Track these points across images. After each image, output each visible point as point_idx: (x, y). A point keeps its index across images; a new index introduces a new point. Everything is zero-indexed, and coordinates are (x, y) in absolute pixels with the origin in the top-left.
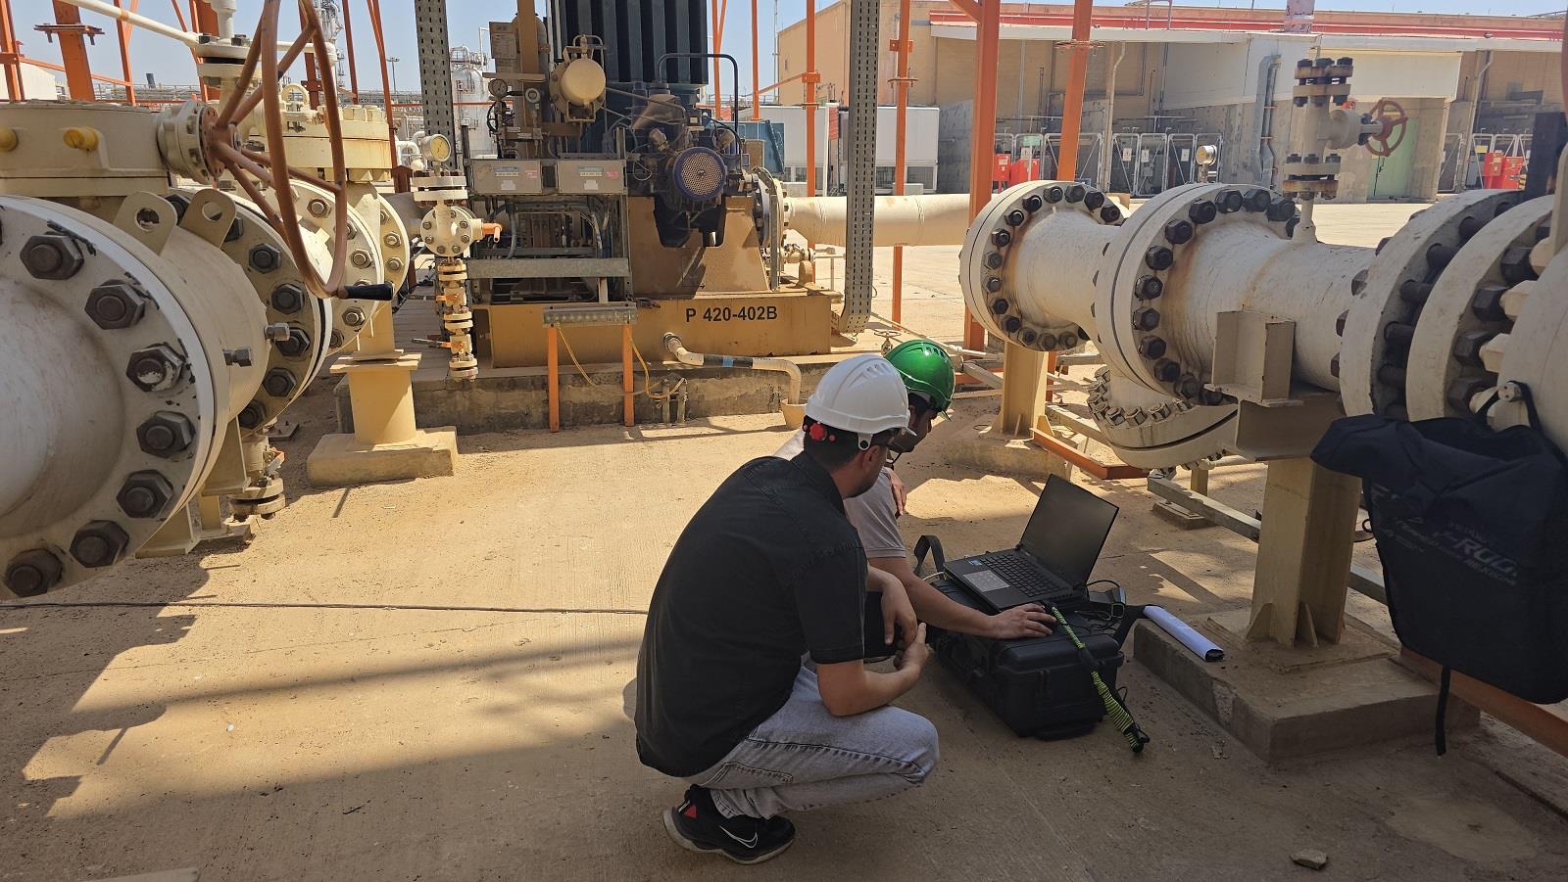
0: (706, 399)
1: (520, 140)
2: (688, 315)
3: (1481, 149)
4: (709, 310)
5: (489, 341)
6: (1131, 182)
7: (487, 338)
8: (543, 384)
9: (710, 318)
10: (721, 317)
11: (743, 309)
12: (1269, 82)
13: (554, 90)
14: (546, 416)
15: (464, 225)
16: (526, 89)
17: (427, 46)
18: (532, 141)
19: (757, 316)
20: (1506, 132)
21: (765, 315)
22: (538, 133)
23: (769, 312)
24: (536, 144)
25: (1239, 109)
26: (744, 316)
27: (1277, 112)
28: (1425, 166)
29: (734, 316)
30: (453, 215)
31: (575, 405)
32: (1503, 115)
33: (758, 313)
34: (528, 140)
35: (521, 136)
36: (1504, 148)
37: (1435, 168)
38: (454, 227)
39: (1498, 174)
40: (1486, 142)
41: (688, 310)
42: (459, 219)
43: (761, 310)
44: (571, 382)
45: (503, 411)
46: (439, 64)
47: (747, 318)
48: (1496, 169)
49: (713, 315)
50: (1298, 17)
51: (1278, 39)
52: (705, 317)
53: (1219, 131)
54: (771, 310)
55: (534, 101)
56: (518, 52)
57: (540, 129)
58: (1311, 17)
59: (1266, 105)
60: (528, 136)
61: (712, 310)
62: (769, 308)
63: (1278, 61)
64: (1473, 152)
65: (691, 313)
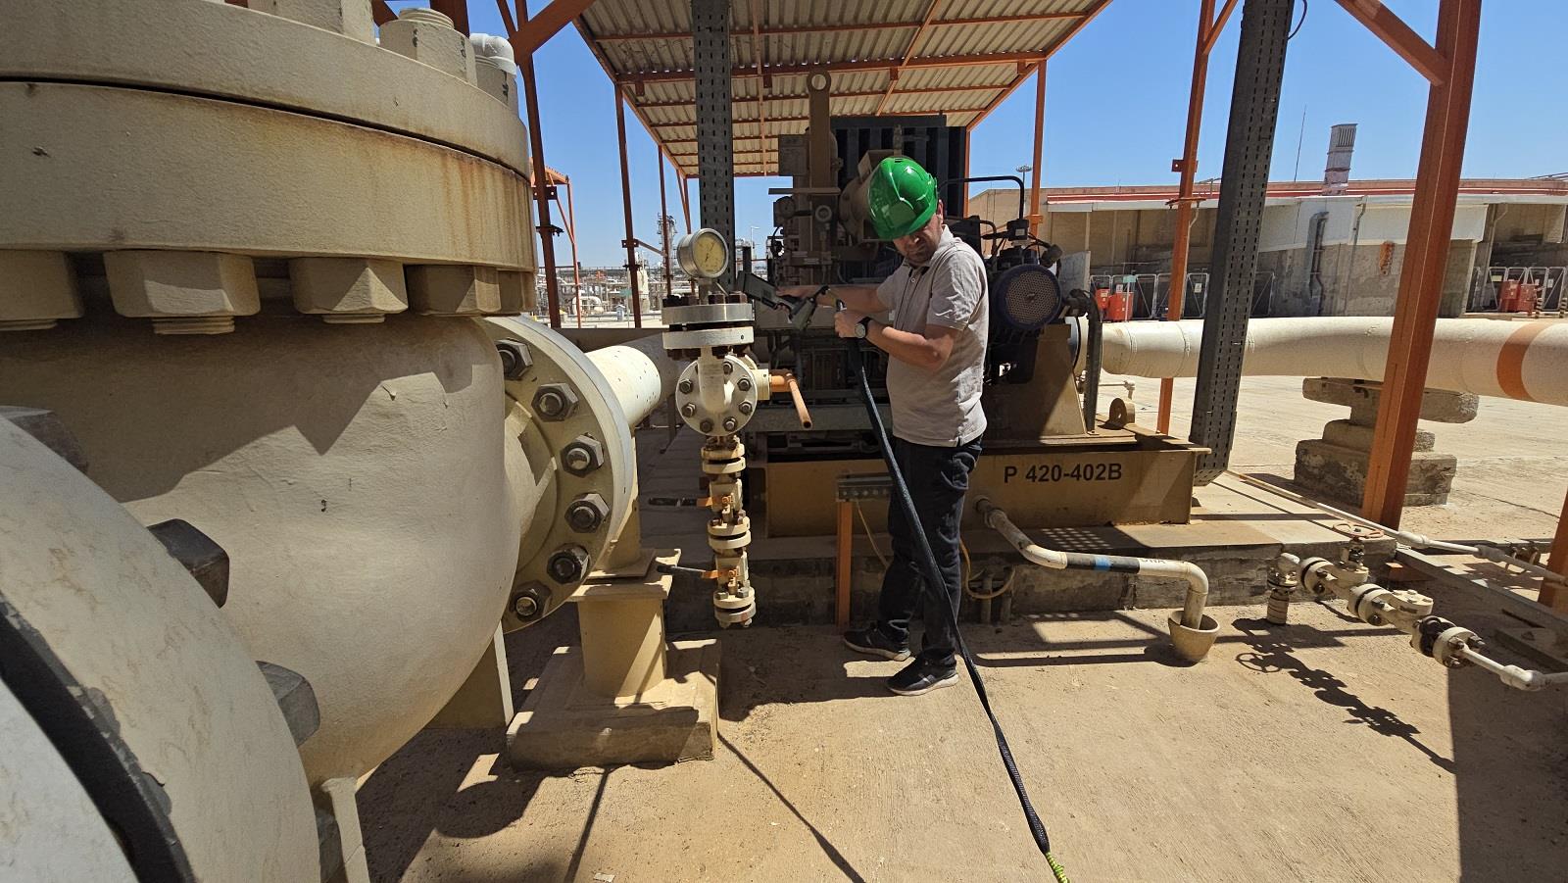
0: (1036, 590)
1: (805, 267)
2: (1007, 475)
3: (1498, 279)
4: (1034, 467)
5: (764, 503)
6: (1201, 307)
7: (762, 498)
8: (830, 568)
9: (1034, 478)
10: (1049, 476)
11: (1079, 466)
12: (1318, 232)
13: (845, 209)
14: (832, 608)
15: (744, 386)
16: (815, 208)
17: (709, 153)
18: (820, 267)
19: (1095, 475)
20: (1517, 266)
21: (1106, 475)
22: (828, 257)
23: (1111, 471)
24: (824, 269)
25: (1289, 254)
26: (1078, 476)
27: (1325, 253)
28: (1454, 291)
29: (1066, 475)
30: (728, 370)
31: (868, 595)
32: (1509, 254)
33: (1097, 472)
34: (814, 266)
35: (808, 261)
36: (1516, 278)
37: (1463, 293)
38: (729, 389)
39: (1514, 298)
40: (1502, 274)
41: (1007, 468)
42: (735, 377)
43: (1101, 468)
44: (865, 566)
45: (779, 601)
46: (721, 174)
47: (1082, 478)
48: (1512, 294)
49: (1039, 474)
50: (1336, 186)
51: (1326, 200)
52: (1027, 477)
53: (1272, 270)
54: (1115, 468)
55: (824, 220)
56: (808, 169)
57: (829, 252)
58: (1346, 185)
59: (1316, 249)
60: (814, 261)
61: (1037, 468)
62: (1111, 465)
63: (1326, 216)
64: (1489, 281)
65: (1011, 471)
